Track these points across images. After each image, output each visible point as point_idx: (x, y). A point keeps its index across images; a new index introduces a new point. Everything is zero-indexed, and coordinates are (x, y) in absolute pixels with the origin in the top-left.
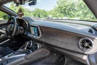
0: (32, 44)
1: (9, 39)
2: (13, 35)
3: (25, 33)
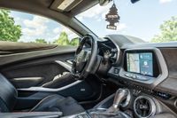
0: (129, 98)
1: (78, 81)
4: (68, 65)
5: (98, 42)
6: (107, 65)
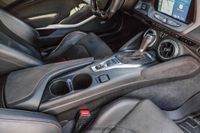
1: (94, 16)
2: (113, 11)
3: (138, 7)
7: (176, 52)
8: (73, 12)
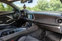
4: (11, 17)
5: (21, 11)
6: (23, 17)
7: (33, 25)
8: (7, 21)
